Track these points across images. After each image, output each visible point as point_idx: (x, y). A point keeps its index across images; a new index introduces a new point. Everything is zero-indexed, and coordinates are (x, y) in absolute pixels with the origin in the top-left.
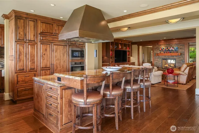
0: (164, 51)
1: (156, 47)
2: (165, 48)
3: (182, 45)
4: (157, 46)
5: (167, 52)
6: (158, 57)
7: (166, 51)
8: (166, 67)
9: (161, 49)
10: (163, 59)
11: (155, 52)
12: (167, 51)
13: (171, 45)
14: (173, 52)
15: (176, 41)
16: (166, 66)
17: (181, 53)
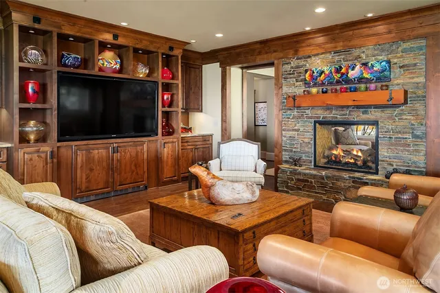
0: (323, 84)
1: (287, 67)
2: (326, 70)
3: (411, 50)
4: (294, 63)
5: (338, 88)
6: (295, 113)
7: (331, 83)
8: (336, 156)
9: (311, 76)
10: (321, 123)
11: (285, 89)
12: (338, 82)
13: (356, 52)
14: (363, 86)
15: (381, 28)
16: (335, 152)
17: (406, 92)
